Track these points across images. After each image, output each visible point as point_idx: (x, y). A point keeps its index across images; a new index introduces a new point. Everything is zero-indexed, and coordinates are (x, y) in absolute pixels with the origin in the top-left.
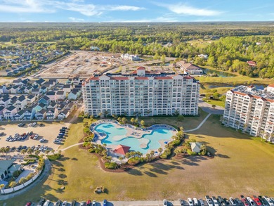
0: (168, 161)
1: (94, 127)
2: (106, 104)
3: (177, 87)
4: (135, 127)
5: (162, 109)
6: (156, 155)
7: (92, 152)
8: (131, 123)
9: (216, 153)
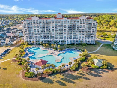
0: (76, 72)
1: (28, 49)
2: (37, 36)
3: (82, 25)
4: (54, 49)
5: (72, 39)
6: (67, 67)
7: (19, 64)
8: (52, 48)
9: (114, 67)
